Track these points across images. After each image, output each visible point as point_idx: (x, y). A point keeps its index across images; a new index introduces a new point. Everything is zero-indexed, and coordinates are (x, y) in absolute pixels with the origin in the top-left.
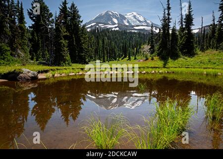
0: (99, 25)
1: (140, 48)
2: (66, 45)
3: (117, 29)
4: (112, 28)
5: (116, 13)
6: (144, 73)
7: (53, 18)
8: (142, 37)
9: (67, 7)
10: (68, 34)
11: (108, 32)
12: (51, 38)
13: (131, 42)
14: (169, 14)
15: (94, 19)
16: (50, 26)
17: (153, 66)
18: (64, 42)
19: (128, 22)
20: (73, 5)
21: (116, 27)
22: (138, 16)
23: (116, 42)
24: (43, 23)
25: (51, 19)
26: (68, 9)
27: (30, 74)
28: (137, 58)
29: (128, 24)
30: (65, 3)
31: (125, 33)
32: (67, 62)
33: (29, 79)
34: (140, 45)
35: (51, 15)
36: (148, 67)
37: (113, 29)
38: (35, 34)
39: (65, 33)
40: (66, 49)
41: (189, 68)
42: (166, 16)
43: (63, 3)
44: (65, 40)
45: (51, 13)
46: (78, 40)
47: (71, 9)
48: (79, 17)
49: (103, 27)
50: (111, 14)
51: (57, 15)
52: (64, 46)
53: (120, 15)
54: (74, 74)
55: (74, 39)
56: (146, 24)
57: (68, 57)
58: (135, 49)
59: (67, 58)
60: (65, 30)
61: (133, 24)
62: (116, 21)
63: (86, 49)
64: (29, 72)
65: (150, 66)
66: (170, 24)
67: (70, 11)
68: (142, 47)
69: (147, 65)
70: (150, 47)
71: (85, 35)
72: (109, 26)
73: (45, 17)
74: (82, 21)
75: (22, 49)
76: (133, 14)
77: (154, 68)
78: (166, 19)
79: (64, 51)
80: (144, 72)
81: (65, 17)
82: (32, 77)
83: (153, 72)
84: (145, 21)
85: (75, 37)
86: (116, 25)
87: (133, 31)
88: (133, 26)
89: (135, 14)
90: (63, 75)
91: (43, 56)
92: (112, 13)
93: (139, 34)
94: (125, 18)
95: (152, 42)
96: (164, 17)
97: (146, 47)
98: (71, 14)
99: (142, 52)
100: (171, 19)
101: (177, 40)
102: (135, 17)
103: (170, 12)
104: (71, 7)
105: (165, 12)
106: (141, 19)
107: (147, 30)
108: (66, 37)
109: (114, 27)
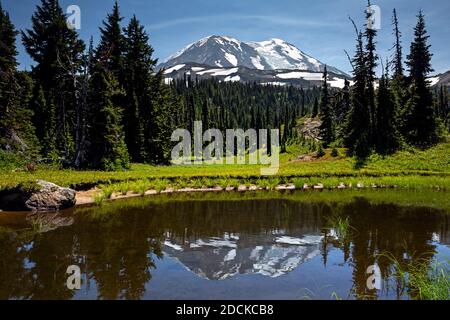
0: (193, 69)
1: (294, 124)
2: (118, 118)
3: (237, 78)
4: (226, 76)
5: (234, 40)
6: (321, 190)
7: (85, 53)
8: (297, 99)
9: (121, 28)
10: (124, 93)
11: (216, 88)
12: (81, 100)
13: (270, 109)
14: (371, 47)
15: (179, 54)
16: (78, 74)
17: (339, 171)
18: (114, 112)
19: (263, 62)
20: (134, 23)
21: (233, 75)
22: (286, 48)
23: (234, 110)
24: (61, 65)
25: (80, 56)
26: (123, 33)
27: (58, 195)
28: (287, 148)
29: (261, 67)
30: (114, 18)
31: (257, 88)
32: (118, 160)
33: (54, 207)
34: (294, 117)
35: (80, 46)
36: (328, 175)
37: (227, 79)
38: (41, 91)
39: (115, 89)
40: (116, 128)
41: (428, 175)
42: (365, 50)
43: (111, 19)
44: (115, 106)
45: (81, 42)
46: (146, 107)
47: (129, 32)
48: (149, 51)
49: (201, 73)
50: (221, 42)
51: (95, 46)
52: (113, 121)
53: (243, 45)
54: (154, 192)
55: (137, 104)
56: (306, 68)
57: (122, 149)
58: (283, 127)
59: (119, 149)
60: (116, 83)
61: (274, 68)
62: (232, 59)
63: (164, 127)
64: (54, 190)
65: (333, 172)
66: (374, 70)
67: (126, 36)
68: (299, 122)
69: (323, 170)
70: (319, 123)
71: (163, 95)
72: (217, 73)
73: (67, 49)
74: (156, 62)
75: (23, 130)
76: (274, 42)
77: (343, 175)
78: (366, 59)
79: (113, 132)
80: (321, 186)
81: (116, 53)
82: (63, 202)
83: (342, 185)
84: (305, 60)
85: (138, 99)
86: (235, 70)
87: (274, 83)
88: (274, 73)
89: (279, 42)
90: (129, 194)
91: (60, 144)
92: (224, 40)
93: (290, 90)
94: (255, 54)
95: (326, 111)
96: (360, 53)
97: (310, 124)
98: (130, 43)
99: (300, 135)
100: (377, 58)
101: (392, 106)
102: (278, 49)
103: (373, 41)
104: (130, 27)
105: (361, 43)
106: (295, 54)
107: (308, 82)
108: (117, 100)
109: (229, 75)
